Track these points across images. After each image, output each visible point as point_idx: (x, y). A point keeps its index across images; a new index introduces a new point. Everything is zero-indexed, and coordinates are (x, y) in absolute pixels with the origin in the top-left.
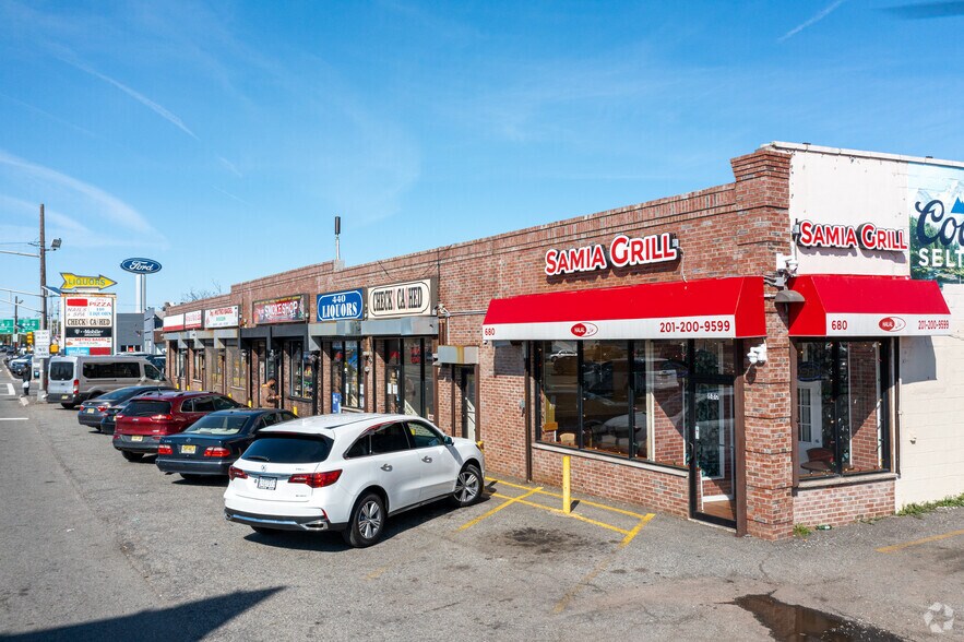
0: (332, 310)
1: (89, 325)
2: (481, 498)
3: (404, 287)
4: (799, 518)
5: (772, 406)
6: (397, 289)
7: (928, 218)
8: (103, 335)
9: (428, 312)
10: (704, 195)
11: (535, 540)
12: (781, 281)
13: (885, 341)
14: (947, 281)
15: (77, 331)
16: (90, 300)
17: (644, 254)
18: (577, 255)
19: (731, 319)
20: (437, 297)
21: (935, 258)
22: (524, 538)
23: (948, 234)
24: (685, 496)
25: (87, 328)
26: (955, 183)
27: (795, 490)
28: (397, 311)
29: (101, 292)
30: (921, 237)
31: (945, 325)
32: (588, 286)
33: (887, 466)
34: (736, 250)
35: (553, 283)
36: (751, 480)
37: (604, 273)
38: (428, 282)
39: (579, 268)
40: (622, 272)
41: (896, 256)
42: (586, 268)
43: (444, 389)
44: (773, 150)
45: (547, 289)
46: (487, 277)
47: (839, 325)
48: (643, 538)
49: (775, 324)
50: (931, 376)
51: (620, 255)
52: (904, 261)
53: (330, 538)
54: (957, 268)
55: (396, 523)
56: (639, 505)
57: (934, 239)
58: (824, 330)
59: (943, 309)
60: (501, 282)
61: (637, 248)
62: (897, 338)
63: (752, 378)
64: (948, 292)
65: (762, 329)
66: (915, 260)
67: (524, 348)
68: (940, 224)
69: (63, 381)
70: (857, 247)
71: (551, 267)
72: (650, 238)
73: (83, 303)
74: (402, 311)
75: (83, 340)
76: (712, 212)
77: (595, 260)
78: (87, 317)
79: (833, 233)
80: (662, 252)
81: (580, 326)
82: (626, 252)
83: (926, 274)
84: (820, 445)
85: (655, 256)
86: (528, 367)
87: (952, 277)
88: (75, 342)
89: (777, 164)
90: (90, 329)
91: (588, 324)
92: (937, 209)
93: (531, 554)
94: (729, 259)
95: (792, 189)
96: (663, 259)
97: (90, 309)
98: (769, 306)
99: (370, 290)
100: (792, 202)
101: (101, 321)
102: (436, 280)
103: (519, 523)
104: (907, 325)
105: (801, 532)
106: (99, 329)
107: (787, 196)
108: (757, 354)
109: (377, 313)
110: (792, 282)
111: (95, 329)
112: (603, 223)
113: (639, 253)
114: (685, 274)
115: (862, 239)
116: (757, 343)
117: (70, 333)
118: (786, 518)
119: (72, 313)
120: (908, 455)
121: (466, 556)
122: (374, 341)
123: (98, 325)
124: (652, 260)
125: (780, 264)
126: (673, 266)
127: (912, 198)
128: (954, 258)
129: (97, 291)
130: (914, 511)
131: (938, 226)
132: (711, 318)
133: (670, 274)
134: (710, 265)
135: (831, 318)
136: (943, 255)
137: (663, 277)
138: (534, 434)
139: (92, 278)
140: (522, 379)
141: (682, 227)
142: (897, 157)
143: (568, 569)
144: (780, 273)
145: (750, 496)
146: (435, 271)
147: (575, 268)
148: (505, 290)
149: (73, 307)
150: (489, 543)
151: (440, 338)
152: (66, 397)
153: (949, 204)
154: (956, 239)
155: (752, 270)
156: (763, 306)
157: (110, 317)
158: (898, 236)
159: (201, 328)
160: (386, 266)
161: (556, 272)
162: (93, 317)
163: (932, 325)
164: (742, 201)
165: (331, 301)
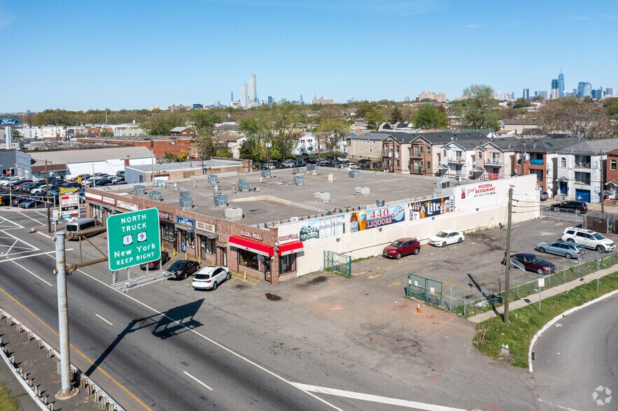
0: (183, 222)
1: (70, 206)
2: (230, 278)
3: (207, 224)
4: (280, 280)
5: (275, 265)
6: (205, 224)
7: (303, 230)
8: (75, 209)
9: (214, 233)
10: (266, 231)
11: (240, 287)
12: (276, 247)
15: (66, 209)
16: (70, 196)
19: (269, 253)
20: (216, 229)
21: (304, 236)
22: (238, 286)
23: (307, 232)
24: (264, 277)
26: (308, 223)
27: (280, 276)
30: (301, 233)
33: (296, 270)
35: (242, 236)
36: (272, 276)
38: (214, 226)
41: (297, 238)
43: (218, 250)
44: (275, 227)
46: (228, 229)
48: (257, 285)
49: (276, 254)
50: (303, 256)
53: (211, 289)
55: (218, 285)
56: (257, 278)
57: (304, 233)
59: (302, 246)
60: (232, 231)
63: (272, 261)
66: (301, 237)
68: (305, 230)
70: (290, 238)
73: (67, 198)
74: (207, 230)
75: (68, 211)
76: (267, 234)
78: (69, 203)
79: (285, 236)
81: (247, 248)
83: (302, 240)
86: (237, 250)
87: (307, 239)
88: (65, 213)
89: (276, 229)
92: (305, 228)
93: (239, 289)
94: (270, 242)
95: (278, 232)
97: (70, 200)
98: (274, 251)
99: (196, 221)
101: (74, 204)
102: (216, 226)
103: (237, 283)
105: (280, 282)
106: (73, 207)
107: (278, 234)
108: (273, 258)
109: (199, 228)
110: (278, 246)
112: (251, 229)
114: (264, 242)
115: (290, 236)
117: (63, 209)
118: (277, 281)
119: (64, 202)
120: (299, 268)
121: (230, 290)
122: (198, 235)
125: (276, 244)
127: (300, 227)
128: (308, 236)
129: (72, 193)
130: (300, 277)
133: (262, 242)
134: (267, 242)
136: (306, 235)
138: (239, 263)
140: (236, 252)
141: (263, 235)
143: (245, 291)
145: (272, 278)
146: (216, 223)
148: (233, 233)
150: (233, 288)
151: (217, 240)
153: (307, 227)
155: (272, 245)
158: (298, 234)
159: (115, 205)
160: (201, 217)
162: (71, 203)
164: (271, 234)
165: (182, 219)
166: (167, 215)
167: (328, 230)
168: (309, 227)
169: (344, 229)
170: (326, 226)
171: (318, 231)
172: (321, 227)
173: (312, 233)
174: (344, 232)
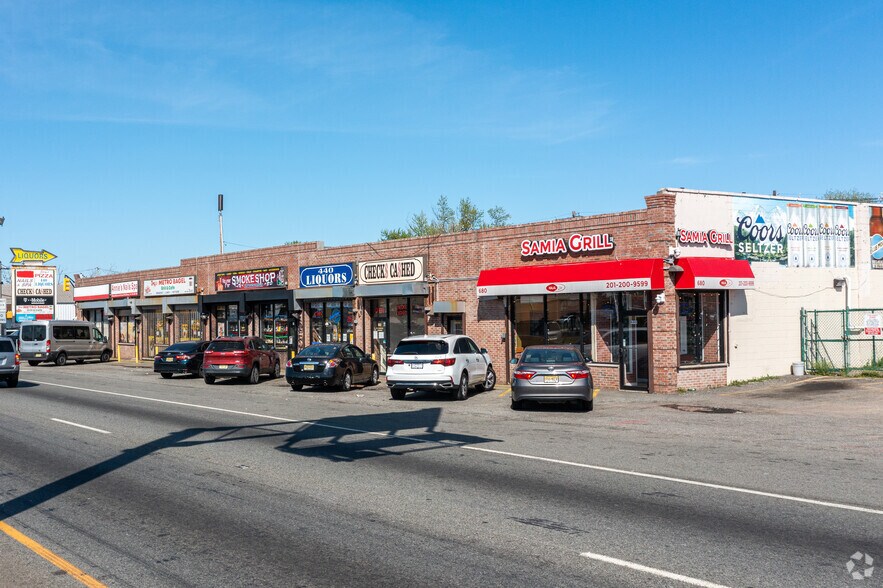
0: (318, 279)
1: (35, 294)
3: (397, 262)
4: (680, 385)
5: (668, 325)
6: (389, 264)
7: (744, 226)
8: (46, 303)
9: (421, 279)
10: (629, 214)
12: (671, 261)
13: (721, 292)
14: (753, 260)
15: (25, 300)
16: (36, 272)
17: (592, 245)
18: (545, 244)
19: (649, 280)
21: (747, 247)
23: (754, 234)
24: (618, 378)
25: (33, 297)
26: (758, 207)
27: (678, 369)
28: (389, 278)
29: (45, 264)
30: (740, 236)
31: (752, 283)
32: (552, 262)
33: (722, 360)
34: (648, 244)
35: (526, 261)
36: (656, 364)
37: (564, 256)
38: (421, 259)
39: (547, 252)
40: (576, 255)
41: (727, 247)
42: (552, 252)
43: (434, 331)
44: (666, 193)
45: (522, 264)
46: (472, 256)
47: (701, 283)
50: (745, 312)
51: (576, 244)
52: (731, 250)
54: (759, 253)
57: (746, 238)
58: (694, 286)
59: (751, 275)
60: (484, 259)
61: (587, 241)
62: (728, 291)
63: (656, 312)
64: (754, 266)
65: (662, 285)
66: (737, 249)
67: (505, 301)
68: (750, 229)
69: (36, 342)
70: (708, 243)
71: (526, 251)
72: (596, 236)
73: (30, 274)
74: (394, 279)
75: (30, 307)
76: (633, 223)
77: (559, 247)
78: (34, 287)
79: (696, 235)
80: (604, 244)
81: (553, 286)
82: (580, 244)
83: (742, 257)
84: (686, 352)
85: (599, 246)
86: (507, 314)
87: (757, 258)
88: (23, 309)
89: (670, 200)
90: (36, 297)
91: (557, 284)
92: (748, 221)
94: (644, 249)
95: (676, 213)
96: (605, 248)
97: (37, 280)
98: (666, 273)
99: (360, 264)
100: (676, 219)
101: (45, 291)
102: (426, 257)
104: (733, 283)
105: (681, 391)
106: (43, 297)
107: (674, 216)
108: (660, 298)
109: (368, 280)
110: (677, 261)
111: (39, 297)
112: (564, 226)
113: (588, 244)
114: (617, 256)
115: (710, 238)
116: (660, 292)
117: (20, 301)
118: (674, 383)
119: (21, 283)
120: (734, 355)
122: (364, 301)
123: (42, 295)
124: (597, 248)
125: (671, 252)
126: (609, 252)
127: (735, 215)
128: (757, 248)
129: (41, 264)
130: (736, 384)
131: (749, 230)
132: (637, 280)
133: (608, 257)
134: (633, 251)
135: (697, 279)
136: (752, 246)
137: (604, 258)
138: (511, 354)
139: (37, 252)
140: (503, 322)
141: (615, 230)
142: (727, 193)
144: (671, 257)
145: (656, 372)
146: (425, 251)
147: (544, 252)
148: (488, 264)
149: (22, 279)
151: (430, 296)
152: (40, 355)
153: (754, 218)
154: (758, 237)
155: (656, 255)
156: (663, 273)
157: (51, 287)
158: (728, 236)
159: (138, 297)
160: (376, 247)
161: (529, 254)
162: (39, 287)
163: (745, 284)
164: (651, 219)
165: (316, 272)
166: (272, 276)
167: (812, 243)
168: (760, 220)
169: (852, 252)
170: (806, 232)
171: (783, 241)
172: (793, 231)
173: (767, 242)
174: (852, 263)
